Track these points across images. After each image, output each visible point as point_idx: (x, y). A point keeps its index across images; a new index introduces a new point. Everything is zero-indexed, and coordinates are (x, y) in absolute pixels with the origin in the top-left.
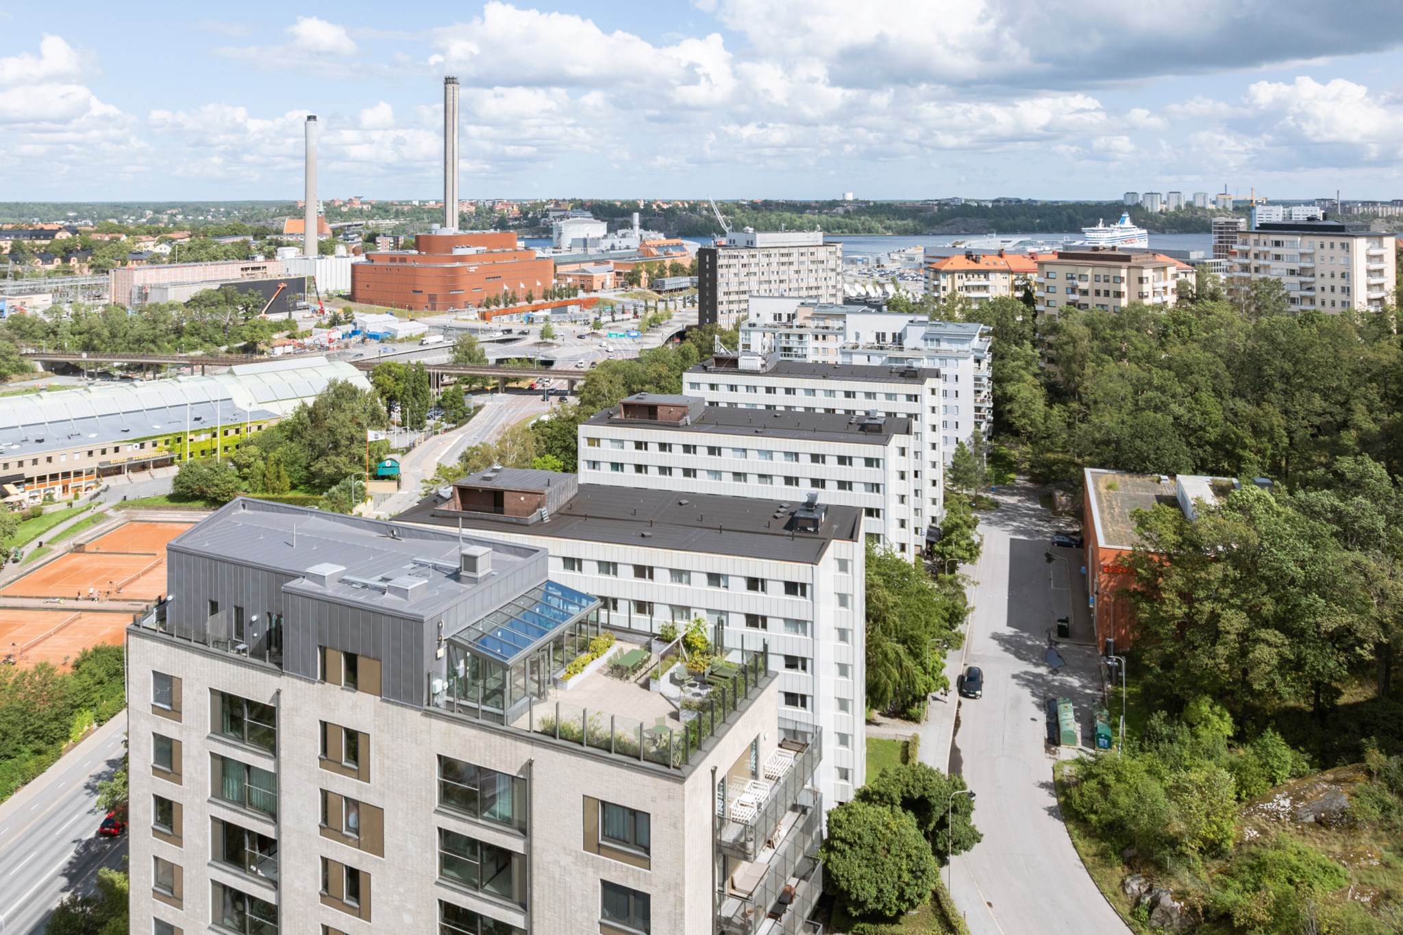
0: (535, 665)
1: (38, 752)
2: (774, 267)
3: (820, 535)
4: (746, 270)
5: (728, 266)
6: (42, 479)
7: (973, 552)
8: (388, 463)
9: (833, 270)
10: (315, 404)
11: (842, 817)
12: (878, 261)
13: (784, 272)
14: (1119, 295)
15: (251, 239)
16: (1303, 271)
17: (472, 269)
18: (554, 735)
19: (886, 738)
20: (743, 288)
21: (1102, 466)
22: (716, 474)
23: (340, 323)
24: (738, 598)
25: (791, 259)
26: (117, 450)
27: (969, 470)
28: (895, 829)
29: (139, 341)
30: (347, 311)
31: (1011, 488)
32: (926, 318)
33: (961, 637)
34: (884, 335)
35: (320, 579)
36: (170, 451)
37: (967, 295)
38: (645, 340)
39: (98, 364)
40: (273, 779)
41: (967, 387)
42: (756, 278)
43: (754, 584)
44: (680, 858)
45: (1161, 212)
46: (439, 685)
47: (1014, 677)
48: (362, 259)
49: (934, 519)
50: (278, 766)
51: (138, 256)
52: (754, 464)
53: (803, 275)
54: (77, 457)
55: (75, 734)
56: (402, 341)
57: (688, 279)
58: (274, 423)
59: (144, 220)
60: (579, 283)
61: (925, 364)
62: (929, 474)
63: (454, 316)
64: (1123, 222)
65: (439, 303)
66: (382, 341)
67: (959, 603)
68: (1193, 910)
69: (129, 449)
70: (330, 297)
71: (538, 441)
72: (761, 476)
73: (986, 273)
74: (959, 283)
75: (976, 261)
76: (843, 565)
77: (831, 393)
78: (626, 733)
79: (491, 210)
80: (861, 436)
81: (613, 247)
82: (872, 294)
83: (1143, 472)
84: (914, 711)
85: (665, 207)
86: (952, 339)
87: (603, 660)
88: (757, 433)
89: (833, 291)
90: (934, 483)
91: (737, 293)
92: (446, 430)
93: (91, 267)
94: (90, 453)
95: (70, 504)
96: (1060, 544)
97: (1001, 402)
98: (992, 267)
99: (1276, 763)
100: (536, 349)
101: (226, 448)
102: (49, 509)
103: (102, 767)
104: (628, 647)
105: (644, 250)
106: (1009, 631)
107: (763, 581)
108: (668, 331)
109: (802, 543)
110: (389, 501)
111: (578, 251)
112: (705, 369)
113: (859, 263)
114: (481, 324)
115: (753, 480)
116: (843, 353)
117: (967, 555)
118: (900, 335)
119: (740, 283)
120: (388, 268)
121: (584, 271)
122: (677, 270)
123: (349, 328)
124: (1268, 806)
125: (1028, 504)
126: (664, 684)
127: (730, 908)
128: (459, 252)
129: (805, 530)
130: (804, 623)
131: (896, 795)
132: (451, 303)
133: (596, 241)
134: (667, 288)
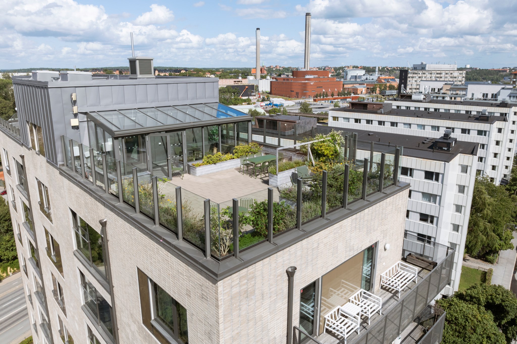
2: (433, 79)
3: (450, 152)
4: (420, 79)
5: (413, 77)
9: (460, 81)
15: (240, 75)
17: (312, 84)
19: (472, 268)
23: (265, 101)
25: (441, 76)
28: (480, 319)
30: (268, 97)
32: (511, 87)
34: (487, 94)
48: (274, 80)
49: (505, 176)
57: (396, 91)
60: (352, 91)
63: (304, 100)
65: (299, 95)
70: (263, 93)
76: (465, 169)
77: (458, 111)
81: (367, 79)
84: (491, 257)
85: (390, 69)
88: (418, 117)
91: (415, 89)
105: (379, 80)
107: (411, 169)
109: (439, 154)
111: (353, 80)
112: (395, 100)
114: (313, 103)
118: (496, 95)
119: (417, 85)
120: (282, 83)
121: (355, 87)
122: (391, 88)
123: (268, 102)
128: (307, 77)
129: (441, 149)
130: (435, 196)
131: (483, 299)
132: (304, 95)
133: (360, 77)
134: (387, 94)
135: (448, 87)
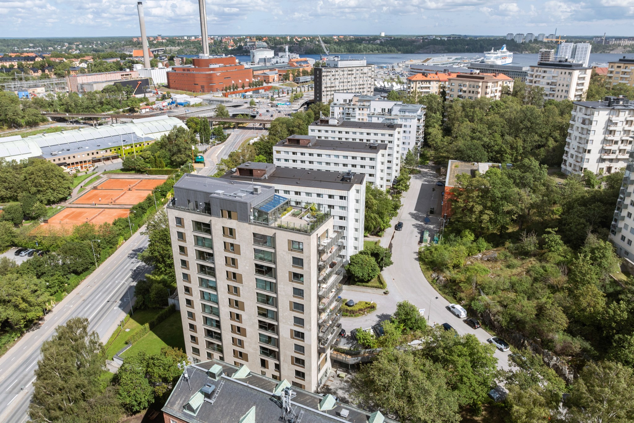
0: (274, 214)
1: (111, 248)
2: (346, 76)
4: (334, 77)
5: (327, 76)
6: (73, 164)
7: (407, 188)
8: (200, 157)
9: (370, 77)
10: (169, 135)
11: (354, 257)
12: (393, 67)
13: (349, 78)
14: (478, 93)
15: (119, 59)
16: (552, 83)
17: (218, 74)
18: (280, 227)
19: (370, 241)
20: (333, 85)
21: (456, 159)
22: (320, 163)
23: (166, 98)
24: (325, 200)
25: (353, 72)
26: (97, 153)
27: (411, 160)
28: (368, 260)
29: (87, 108)
30: (168, 93)
31: (427, 166)
32: (401, 103)
33: (397, 213)
34: (385, 109)
35: (219, 194)
36: (117, 153)
37: (421, 91)
38: (292, 106)
39: (73, 118)
40: (211, 240)
41: (414, 129)
42: (338, 81)
43: (330, 196)
44: (310, 251)
45: (522, 43)
46: (252, 218)
47: (413, 225)
48: (170, 69)
49: (396, 177)
50: (212, 237)
51: (74, 69)
52: (333, 159)
53: (358, 79)
54: (84, 156)
55: (120, 243)
56: (193, 106)
57: (310, 77)
58: (153, 142)
59: (65, 48)
60: (263, 79)
61: (399, 122)
62: (395, 161)
63: (212, 95)
64: (503, 49)
65: (206, 89)
66: (185, 106)
67: (398, 203)
68: (447, 280)
69: (102, 152)
70: (159, 87)
71: (255, 149)
72: (335, 164)
73: (429, 81)
74: (418, 85)
75: (426, 76)
76: (358, 191)
77: (362, 133)
78: (298, 227)
79: (221, 41)
80: (370, 150)
81: (277, 62)
82: (387, 86)
83: (469, 161)
84: (380, 234)
85: (299, 40)
86: (410, 111)
87: (290, 213)
88: (334, 149)
89: (370, 86)
90: (397, 165)
91: (330, 87)
92: (218, 144)
93: (55, 74)
94: (88, 154)
95: (86, 173)
96: (438, 185)
97: (426, 134)
98: (432, 79)
99: (481, 246)
100: (248, 110)
101: (137, 152)
102: (79, 175)
103: (131, 252)
104: (296, 210)
105: (290, 64)
106: (415, 212)
107: (333, 196)
108: (302, 101)
109: (345, 185)
110: (202, 171)
111: (262, 64)
112: (317, 124)
113: (385, 68)
114: (224, 99)
115: (332, 165)
116: (368, 117)
117: (404, 189)
118: (391, 109)
119: (331, 83)
120: (183, 74)
121: (265, 74)
122: (305, 73)
123: (170, 101)
124: (476, 256)
125: (431, 172)
126: (305, 218)
127: (321, 263)
128: (212, 66)
129: (346, 181)
130: (345, 207)
131: (369, 252)
132: (211, 89)
133: (270, 59)
134: (301, 81)
135: (357, 99)
